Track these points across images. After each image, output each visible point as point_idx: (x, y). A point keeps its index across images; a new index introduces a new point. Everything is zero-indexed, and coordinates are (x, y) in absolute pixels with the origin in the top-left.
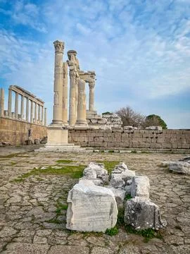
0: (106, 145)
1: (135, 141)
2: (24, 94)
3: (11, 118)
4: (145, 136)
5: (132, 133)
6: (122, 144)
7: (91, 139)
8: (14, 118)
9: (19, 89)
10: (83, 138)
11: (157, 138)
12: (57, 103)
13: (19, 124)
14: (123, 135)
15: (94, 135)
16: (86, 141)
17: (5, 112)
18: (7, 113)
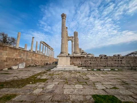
0: (92, 66)
1: (109, 63)
2: (46, 45)
3: (40, 54)
4: (114, 60)
5: (107, 58)
6: (102, 65)
7: (83, 62)
8: (42, 54)
9: (45, 43)
10: (78, 62)
11: (121, 61)
12: (63, 43)
13: (44, 57)
14: (102, 59)
15: (85, 59)
16: (81, 63)
17: (38, 51)
18: (39, 52)
